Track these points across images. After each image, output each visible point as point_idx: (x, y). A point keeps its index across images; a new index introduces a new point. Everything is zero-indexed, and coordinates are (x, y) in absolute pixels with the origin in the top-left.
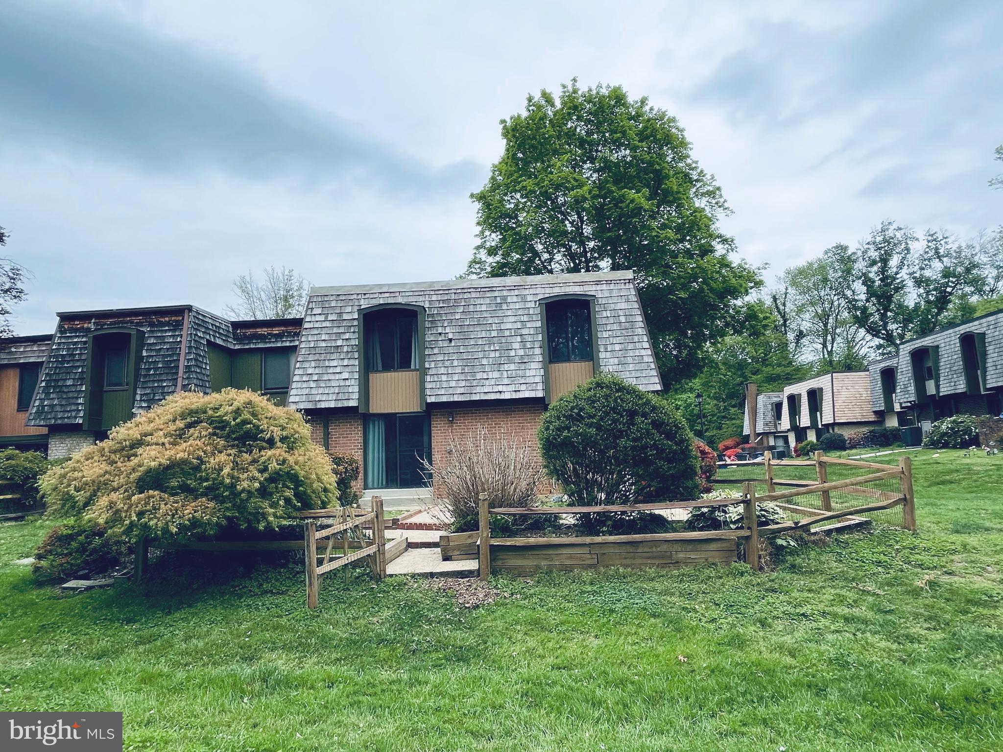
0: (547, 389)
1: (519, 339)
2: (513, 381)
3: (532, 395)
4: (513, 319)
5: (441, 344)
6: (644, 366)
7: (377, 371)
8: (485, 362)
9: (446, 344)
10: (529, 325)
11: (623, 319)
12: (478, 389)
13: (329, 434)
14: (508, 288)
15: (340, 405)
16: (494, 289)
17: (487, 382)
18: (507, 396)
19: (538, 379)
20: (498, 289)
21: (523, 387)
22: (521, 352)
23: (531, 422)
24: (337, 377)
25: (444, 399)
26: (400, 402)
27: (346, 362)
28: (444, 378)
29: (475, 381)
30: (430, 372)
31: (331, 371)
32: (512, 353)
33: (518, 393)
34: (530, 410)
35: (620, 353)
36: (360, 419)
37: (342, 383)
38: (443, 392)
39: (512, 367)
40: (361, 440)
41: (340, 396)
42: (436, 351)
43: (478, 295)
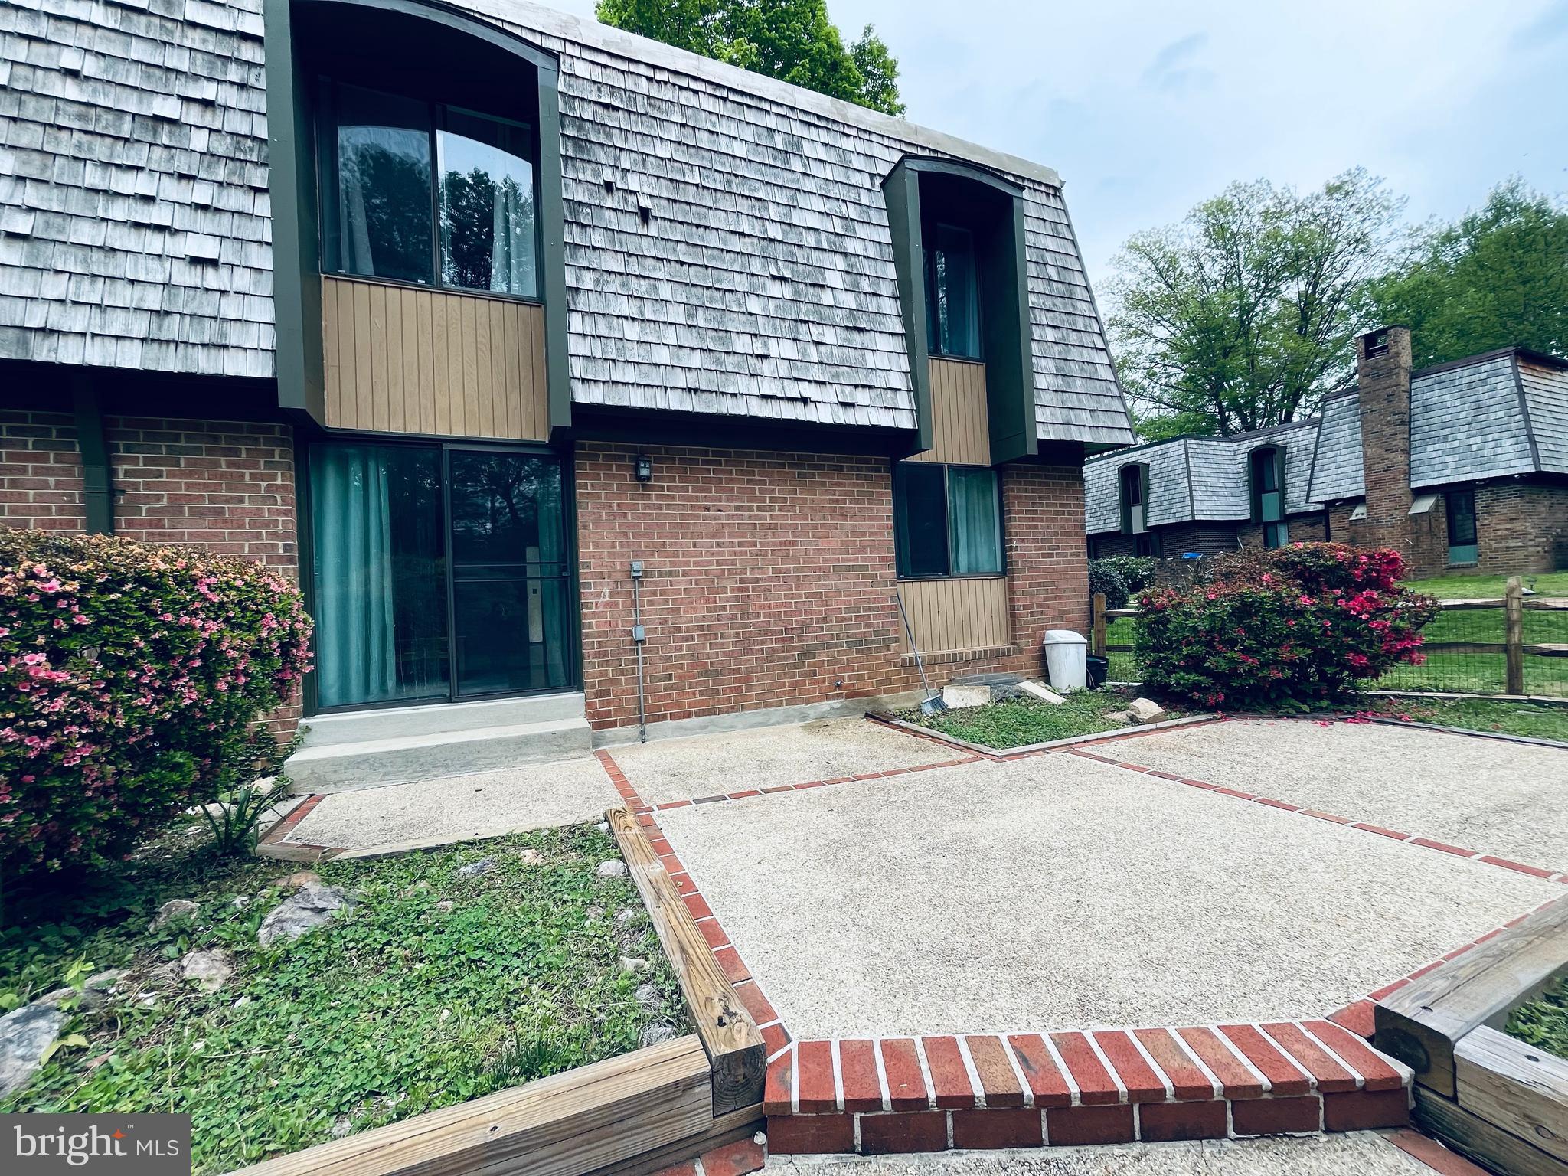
0: (920, 410)
1: (840, 262)
2: (837, 375)
3: (885, 420)
4: (818, 204)
5: (612, 220)
6: (1098, 387)
7: (354, 275)
8: (754, 305)
9: (631, 224)
10: (861, 231)
11: (1052, 273)
12: (743, 384)
13: (113, 492)
14: (802, 117)
15: (172, 362)
16: (766, 106)
17: (767, 367)
18: (824, 415)
19: (898, 381)
20: (775, 109)
21: (862, 397)
22: (849, 300)
23: (861, 502)
24: (155, 243)
25: (636, 399)
26: (457, 399)
27: (202, 193)
28: (631, 331)
29: (731, 359)
30: (581, 302)
31: (119, 211)
32: (827, 298)
33: (850, 410)
34: (859, 469)
35: (1056, 348)
36: (282, 443)
37: (186, 275)
38: (628, 374)
39: (829, 336)
40: (287, 525)
41: (173, 328)
42: (598, 238)
43: (718, 107)
